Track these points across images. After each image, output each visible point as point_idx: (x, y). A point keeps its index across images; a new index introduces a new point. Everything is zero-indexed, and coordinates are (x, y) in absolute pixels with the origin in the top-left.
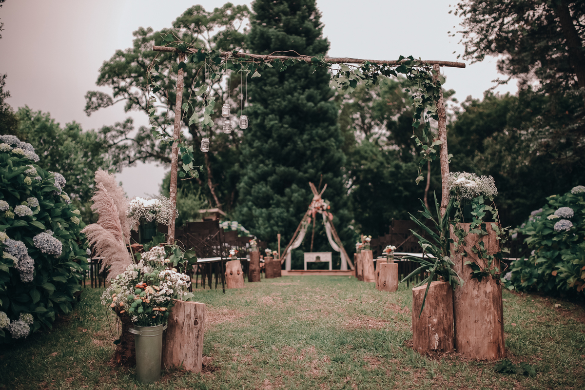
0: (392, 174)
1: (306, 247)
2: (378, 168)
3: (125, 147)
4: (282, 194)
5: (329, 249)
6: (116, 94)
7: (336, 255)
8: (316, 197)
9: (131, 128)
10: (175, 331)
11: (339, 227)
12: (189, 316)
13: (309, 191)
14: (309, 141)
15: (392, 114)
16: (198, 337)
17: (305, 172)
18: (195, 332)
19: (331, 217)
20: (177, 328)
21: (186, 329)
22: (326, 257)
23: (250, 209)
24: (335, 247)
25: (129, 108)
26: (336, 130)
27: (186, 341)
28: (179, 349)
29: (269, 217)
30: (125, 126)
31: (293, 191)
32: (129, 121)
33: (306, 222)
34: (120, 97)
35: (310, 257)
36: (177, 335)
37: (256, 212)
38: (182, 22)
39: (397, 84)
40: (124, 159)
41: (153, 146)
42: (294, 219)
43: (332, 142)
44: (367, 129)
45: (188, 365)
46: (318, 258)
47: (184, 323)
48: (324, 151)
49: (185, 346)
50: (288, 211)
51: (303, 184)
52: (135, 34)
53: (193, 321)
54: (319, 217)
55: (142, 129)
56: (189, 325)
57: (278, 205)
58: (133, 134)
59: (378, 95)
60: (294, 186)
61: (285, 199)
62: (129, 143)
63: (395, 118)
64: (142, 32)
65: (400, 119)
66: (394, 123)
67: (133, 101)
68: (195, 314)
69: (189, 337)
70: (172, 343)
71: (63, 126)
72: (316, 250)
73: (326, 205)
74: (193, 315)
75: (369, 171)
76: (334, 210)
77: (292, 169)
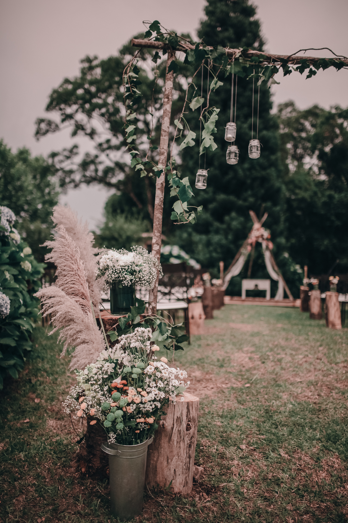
0: (325, 204)
1: (244, 275)
2: (311, 197)
3: (71, 172)
4: (222, 221)
5: (267, 276)
6: (63, 121)
7: (274, 285)
8: (257, 225)
9: (77, 154)
10: (160, 439)
11: (276, 255)
12: (179, 420)
13: (248, 219)
14: (250, 169)
15: (324, 145)
16: (190, 446)
17: (245, 200)
18: (187, 440)
19: (271, 246)
20: (163, 434)
21: (175, 438)
22: (264, 285)
23: (190, 235)
24: (274, 275)
25: (74, 134)
26: (276, 160)
27: (175, 452)
28: (165, 463)
29: (208, 244)
30: (71, 151)
31: (232, 219)
32: (76, 147)
33: (246, 250)
34: (67, 123)
35: (248, 285)
36: (163, 444)
37: (196, 237)
38: (127, 50)
39: (334, 115)
40: (70, 182)
41: (96, 170)
42: (232, 246)
43: (272, 172)
44: (299, 158)
45: (178, 485)
46: (256, 286)
47: (172, 428)
48: (264, 180)
49: (174, 460)
50: (226, 238)
51: (243, 212)
52: (82, 61)
53: (184, 425)
54: (258, 245)
55: (87, 155)
56: (179, 432)
57: (217, 232)
58: (78, 159)
59: (313, 126)
60: (233, 214)
61: (224, 226)
62: (75, 167)
63: (327, 149)
64: (88, 60)
65: (332, 150)
66: (326, 154)
67: (79, 127)
68: (187, 416)
69: (180, 447)
70: (156, 454)
71: (14, 151)
72: (254, 276)
73: (266, 234)
74: (184, 418)
75: (303, 200)
76: (273, 238)
77: (232, 198)
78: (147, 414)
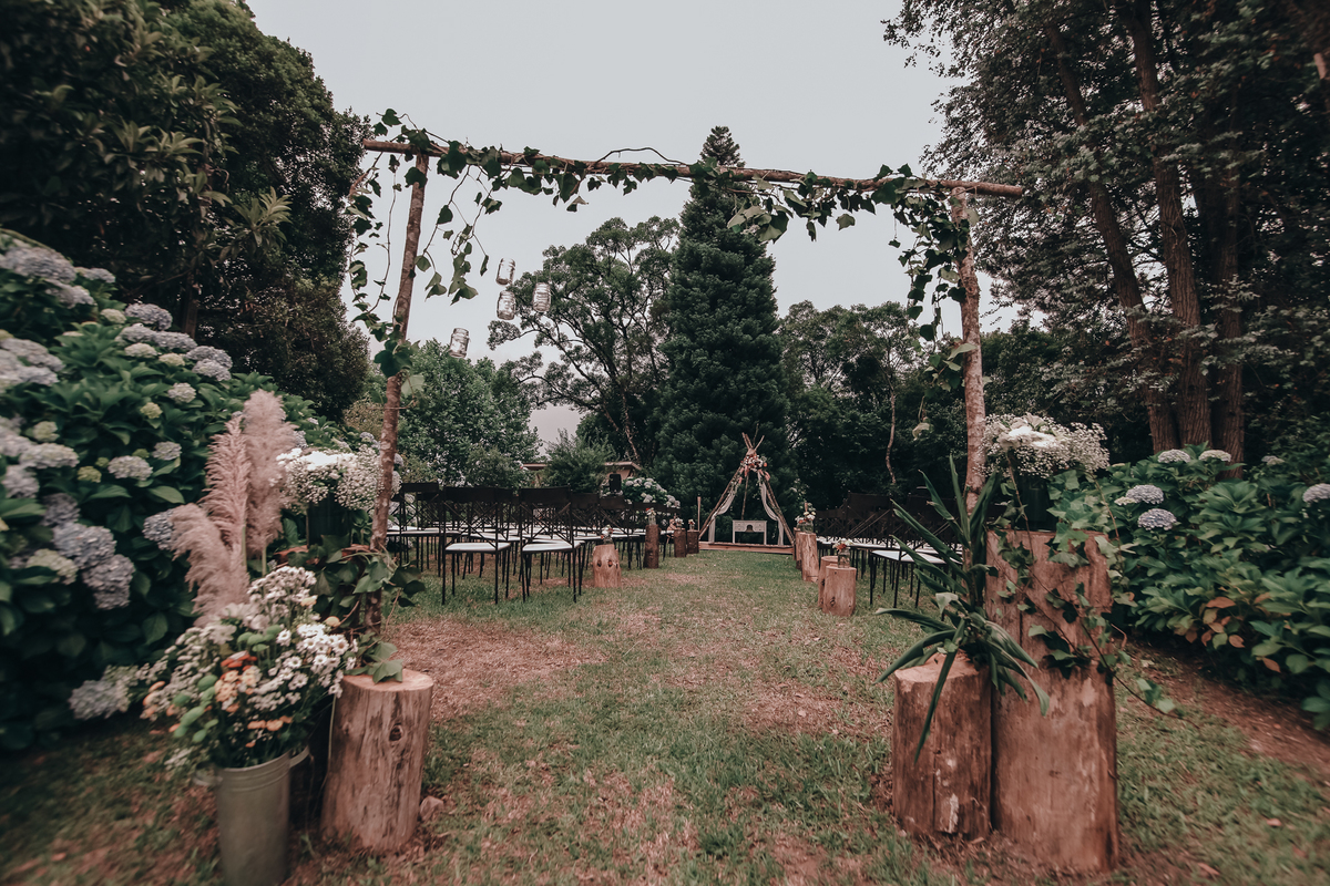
0: (847, 426)
1: (735, 512)
2: (829, 418)
3: (533, 386)
4: (710, 447)
5: (764, 516)
6: (523, 326)
7: (772, 525)
8: (750, 452)
9: (540, 364)
10: (343, 754)
11: (778, 489)
12: (377, 722)
13: (742, 444)
14: (744, 382)
15: (848, 354)
16: (399, 766)
17: (739, 420)
18: (392, 756)
19: (768, 477)
20: (348, 747)
21: (367, 753)
22: (759, 526)
23: (670, 463)
24: (772, 515)
25: (539, 342)
26: (779, 370)
27: (367, 778)
28: (349, 796)
29: (692, 474)
30: (531, 361)
31: (722, 444)
32: (537, 355)
33: (737, 482)
34: (528, 329)
35: (739, 526)
36: (346, 763)
37: (677, 467)
38: (595, 238)
39: (857, 316)
40: (532, 400)
41: (565, 385)
42: (722, 477)
43: (773, 384)
44: (818, 372)
45: (370, 832)
46: (750, 527)
47: (363, 736)
48: (763, 395)
49: (365, 789)
50: (715, 467)
51: (735, 434)
52: (545, 254)
53: (386, 731)
54: (753, 476)
55: (553, 366)
56: (375, 742)
57: (703, 460)
58: (541, 372)
59: (833, 331)
60: (724, 437)
61: (713, 452)
62: (538, 381)
63: (853, 360)
64: (553, 251)
65: (858, 360)
66: (852, 365)
67: (545, 335)
68: (394, 716)
69: (376, 769)
70: (336, 780)
71: (474, 363)
72: (747, 518)
73: (762, 462)
74: (387, 719)
75: (819, 421)
76: (772, 468)
77: (722, 416)
78: (267, 715)
